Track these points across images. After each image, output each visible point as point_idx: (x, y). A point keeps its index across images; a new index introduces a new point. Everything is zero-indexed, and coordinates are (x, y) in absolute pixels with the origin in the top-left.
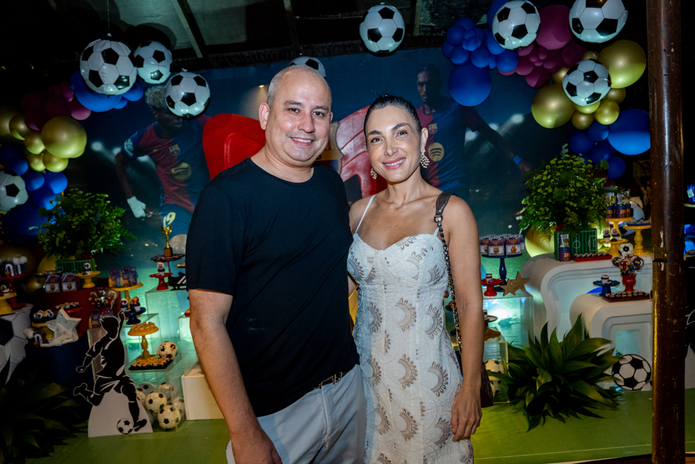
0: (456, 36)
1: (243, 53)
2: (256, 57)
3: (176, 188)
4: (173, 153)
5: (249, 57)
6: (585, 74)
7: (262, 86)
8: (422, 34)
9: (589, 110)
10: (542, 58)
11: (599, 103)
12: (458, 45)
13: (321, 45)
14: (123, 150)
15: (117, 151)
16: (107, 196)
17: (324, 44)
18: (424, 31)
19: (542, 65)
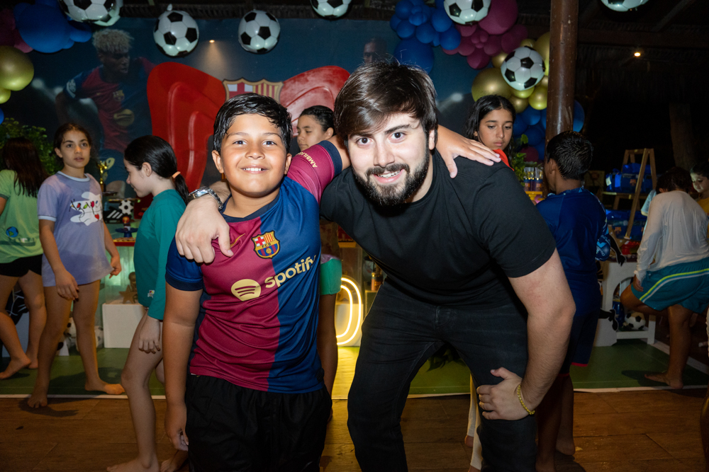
0: (404, 10)
1: (196, 6)
2: (209, 12)
3: (118, 134)
4: (117, 98)
5: (201, 11)
6: (522, 61)
7: (212, 41)
8: (374, 7)
9: (523, 95)
10: (483, 40)
11: (533, 90)
12: (405, 19)
13: (274, 7)
14: (65, 91)
15: (58, 90)
16: (45, 130)
17: (277, 6)
18: (375, 4)
19: (483, 49)
